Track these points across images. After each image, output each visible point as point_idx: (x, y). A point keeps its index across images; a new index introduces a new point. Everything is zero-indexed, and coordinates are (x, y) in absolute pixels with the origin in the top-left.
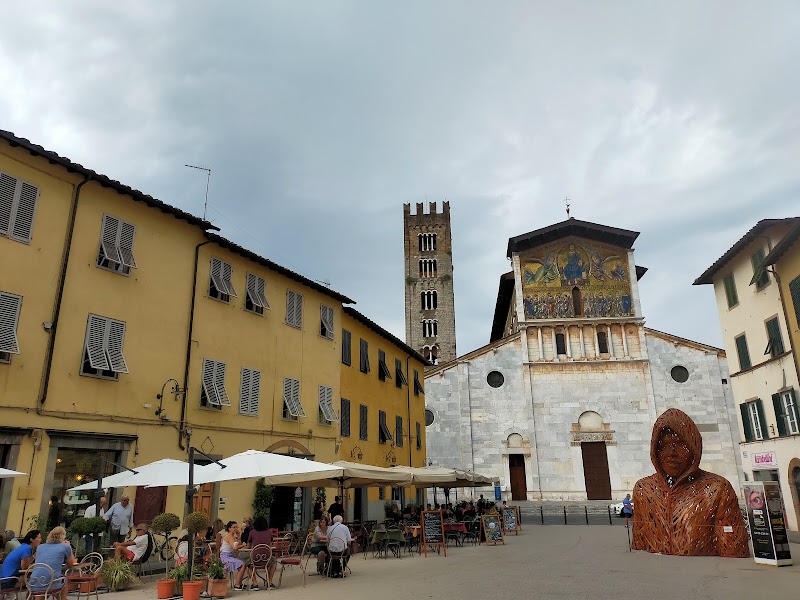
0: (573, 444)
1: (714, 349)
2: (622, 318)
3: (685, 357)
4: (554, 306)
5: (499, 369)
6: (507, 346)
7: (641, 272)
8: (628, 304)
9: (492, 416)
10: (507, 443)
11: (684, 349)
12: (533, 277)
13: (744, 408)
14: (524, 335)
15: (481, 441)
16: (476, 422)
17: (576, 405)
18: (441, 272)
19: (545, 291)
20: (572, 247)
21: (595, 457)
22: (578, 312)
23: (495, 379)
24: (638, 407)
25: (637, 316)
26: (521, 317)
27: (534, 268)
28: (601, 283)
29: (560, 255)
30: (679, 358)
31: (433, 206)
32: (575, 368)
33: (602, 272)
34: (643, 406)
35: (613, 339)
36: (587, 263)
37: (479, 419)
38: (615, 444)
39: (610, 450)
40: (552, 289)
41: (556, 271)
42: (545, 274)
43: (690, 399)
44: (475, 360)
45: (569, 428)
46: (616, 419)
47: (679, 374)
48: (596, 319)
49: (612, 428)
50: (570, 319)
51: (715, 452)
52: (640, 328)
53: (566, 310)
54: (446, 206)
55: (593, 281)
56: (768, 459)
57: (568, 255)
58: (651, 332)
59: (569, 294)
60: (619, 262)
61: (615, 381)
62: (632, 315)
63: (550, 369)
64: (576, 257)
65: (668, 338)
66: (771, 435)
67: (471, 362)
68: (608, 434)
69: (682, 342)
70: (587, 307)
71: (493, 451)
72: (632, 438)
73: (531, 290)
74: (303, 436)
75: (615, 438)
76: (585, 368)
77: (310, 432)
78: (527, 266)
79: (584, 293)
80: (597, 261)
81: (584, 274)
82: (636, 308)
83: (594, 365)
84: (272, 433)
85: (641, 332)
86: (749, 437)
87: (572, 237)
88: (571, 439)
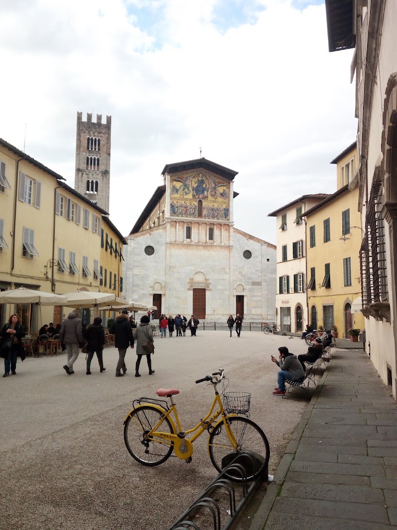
0: (189, 289)
1: (266, 243)
2: (223, 221)
3: (251, 246)
4: (187, 210)
5: (152, 245)
6: (158, 231)
7: (236, 194)
8: (226, 213)
9: (145, 272)
10: (153, 287)
11: (251, 241)
12: (177, 191)
13: (281, 278)
14: (168, 226)
15: (137, 286)
16: (136, 275)
17: (193, 268)
18: (102, 168)
19: (182, 200)
20: (201, 175)
21: (199, 296)
22: (200, 215)
23: (150, 250)
24: (225, 271)
25: (231, 221)
26: (167, 214)
27: (178, 185)
28: (214, 199)
29: (194, 179)
30: (248, 246)
31: (99, 118)
32: (194, 248)
33: (215, 193)
34: (227, 270)
35: (216, 232)
36: (208, 186)
37: (138, 273)
38: (210, 290)
39: (207, 293)
40: (187, 199)
41: (191, 189)
42: (184, 189)
43: (251, 268)
44: (138, 238)
45: (188, 280)
46: (212, 277)
47: (248, 254)
48: (209, 220)
49: (210, 282)
50: (195, 219)
51: (258, 296)
52: (231, 228)
53: (193, 213)
54: (109, 119)
55: (210, 198)
56: (287, 302)
57: (198, 179)
58: (237, 231)
59: (196, 204)
60: (225, 188)
61: (215, 256)
62: (228, 220)
63: (181, 246)
64: (202, 182)
65: (245, 234)
66: (290, 292)
67: (136, 239)
68: (208, 285)
69: (251, 237)
70: (205, 212)
71: (144, 292)
72: (219, 287)
73: (175, 198)
74: (88, 285)
75: (211, 287)
76: (200, 247)
77: (91, 283)
78: (175, 183)
79: (204, 204)
80: (213, 186)
81: (206, 192)
82: (231, 216)
83: (205, 246)
84: (79, 284)
85: (232, 230)
86: (281, 292)
87: (201, 169)
88: (188, 286)
